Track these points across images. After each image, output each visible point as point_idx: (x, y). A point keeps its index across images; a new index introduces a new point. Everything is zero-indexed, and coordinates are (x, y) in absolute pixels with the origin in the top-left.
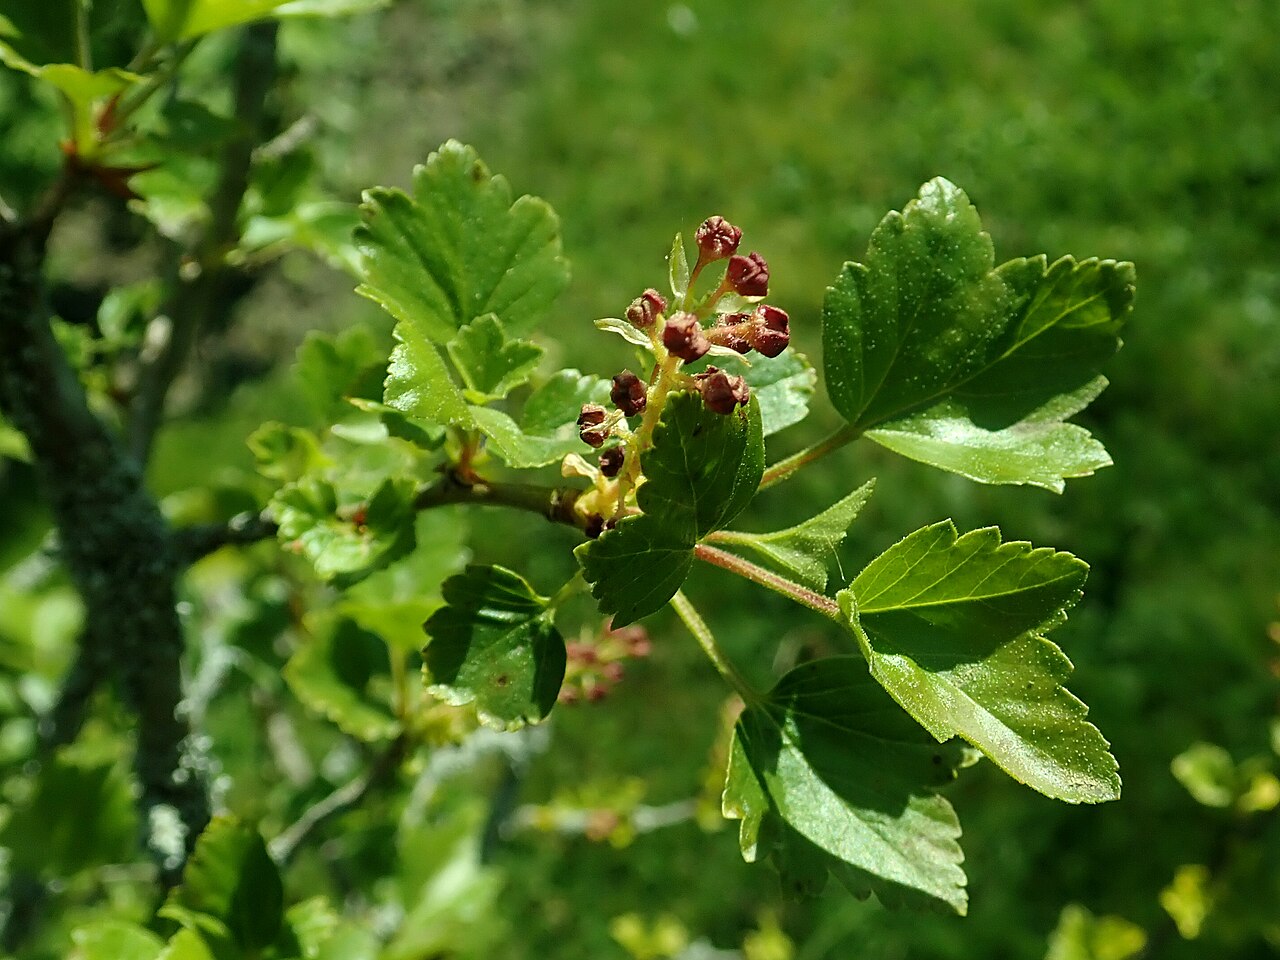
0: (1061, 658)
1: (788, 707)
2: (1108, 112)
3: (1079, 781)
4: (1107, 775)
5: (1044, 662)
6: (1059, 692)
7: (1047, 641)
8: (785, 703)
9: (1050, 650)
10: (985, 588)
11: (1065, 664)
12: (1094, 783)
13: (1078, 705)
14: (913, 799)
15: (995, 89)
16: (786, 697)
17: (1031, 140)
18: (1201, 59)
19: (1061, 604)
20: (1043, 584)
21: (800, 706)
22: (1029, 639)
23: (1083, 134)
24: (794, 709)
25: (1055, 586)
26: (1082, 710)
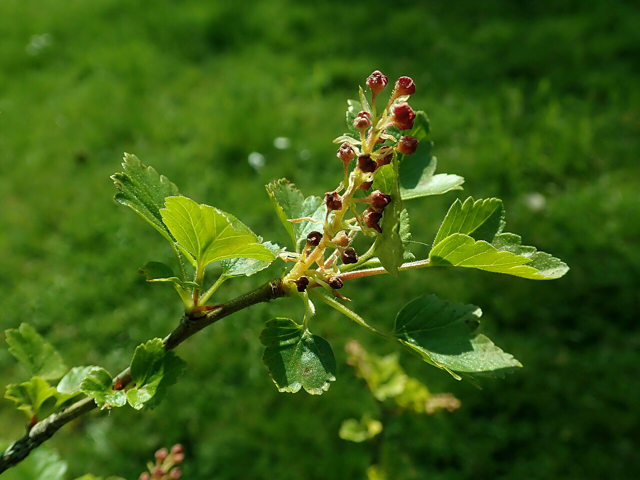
0: (514, 236)
1: (404, 332)
2: (89, 268)
3: (552, 272)
4: (558, 265)
5: (509, 242)
6: (522, 248)
7: (504, 234)
8: (402, 331)
9: (509, 236)
10: (474, 226)
11: (517, 238)
12: (557, 269)
13: (531, 249)
14: (471, 341)
15: (35, 278)
16: (401, 328)
17: (62, 291)
18: (119, 234)
19: (500, 219)
20: (490, 215)
21: (409, 329)
22: (497, 237)
23: (83, 280)
24: (406, 332)
25: (494, 213)
26: (533, 249)
